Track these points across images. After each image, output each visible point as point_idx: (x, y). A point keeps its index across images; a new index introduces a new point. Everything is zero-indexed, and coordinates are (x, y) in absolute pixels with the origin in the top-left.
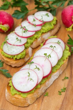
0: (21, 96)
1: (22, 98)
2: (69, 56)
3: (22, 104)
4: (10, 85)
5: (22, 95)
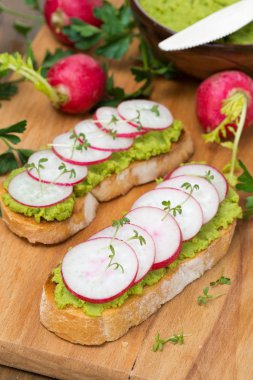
0: (85, 313)
1: (87, 317)
2: (238, 220)
3: (85, 335)
4: (54, 279)
5: (87, 308)
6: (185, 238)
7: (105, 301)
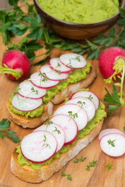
0: (32, 168)
1: (33, 170)
2: (105, 118)
3: (32, 178)
4: (17, 151)
5: (33, 166)
6: (79, 129)
7: (42, 162)
